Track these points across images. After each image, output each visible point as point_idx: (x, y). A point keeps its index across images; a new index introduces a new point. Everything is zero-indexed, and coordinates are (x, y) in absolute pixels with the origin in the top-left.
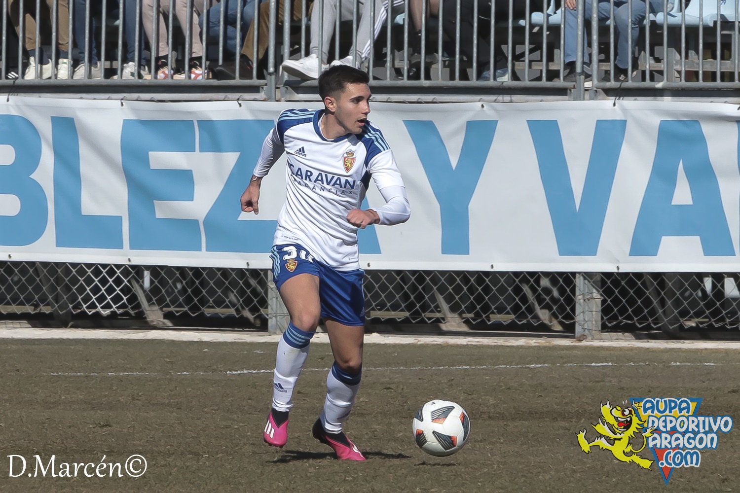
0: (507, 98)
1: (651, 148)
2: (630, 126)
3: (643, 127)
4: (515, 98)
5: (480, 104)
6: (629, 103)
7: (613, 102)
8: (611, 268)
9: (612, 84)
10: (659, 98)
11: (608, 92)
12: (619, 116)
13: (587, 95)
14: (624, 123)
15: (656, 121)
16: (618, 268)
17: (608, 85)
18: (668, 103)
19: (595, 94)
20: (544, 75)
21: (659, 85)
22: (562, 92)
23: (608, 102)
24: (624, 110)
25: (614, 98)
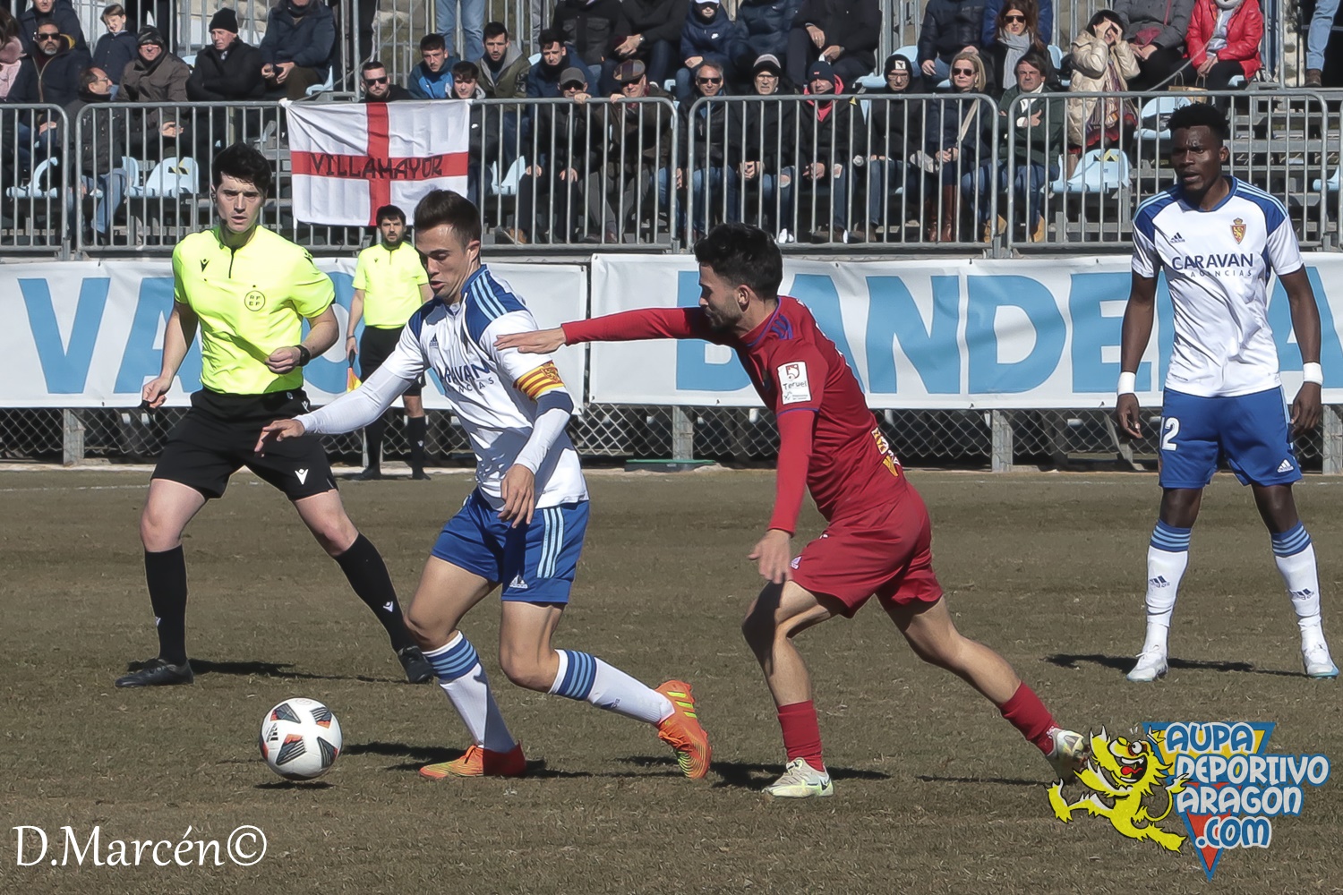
1: (132, 302)
2: (113, 283)
3: (126, 283)
4: (5, 259)
6: (113, 263)
7: (98, 263)
8: (97, 404)
9: (95, 247)
10: (138, 259)
11: (92, 254)
12: (104, 275)
13: (73, 256)
14: (109, 279)
15: (138, 279)
16: (103, 404)
18: (146, 262)
19: (81, 257)
20: (31, 240)
21: (140, 248)
22: (50, 254)
23: (94, 262)
24: (108, 269)
25: (98, 259)
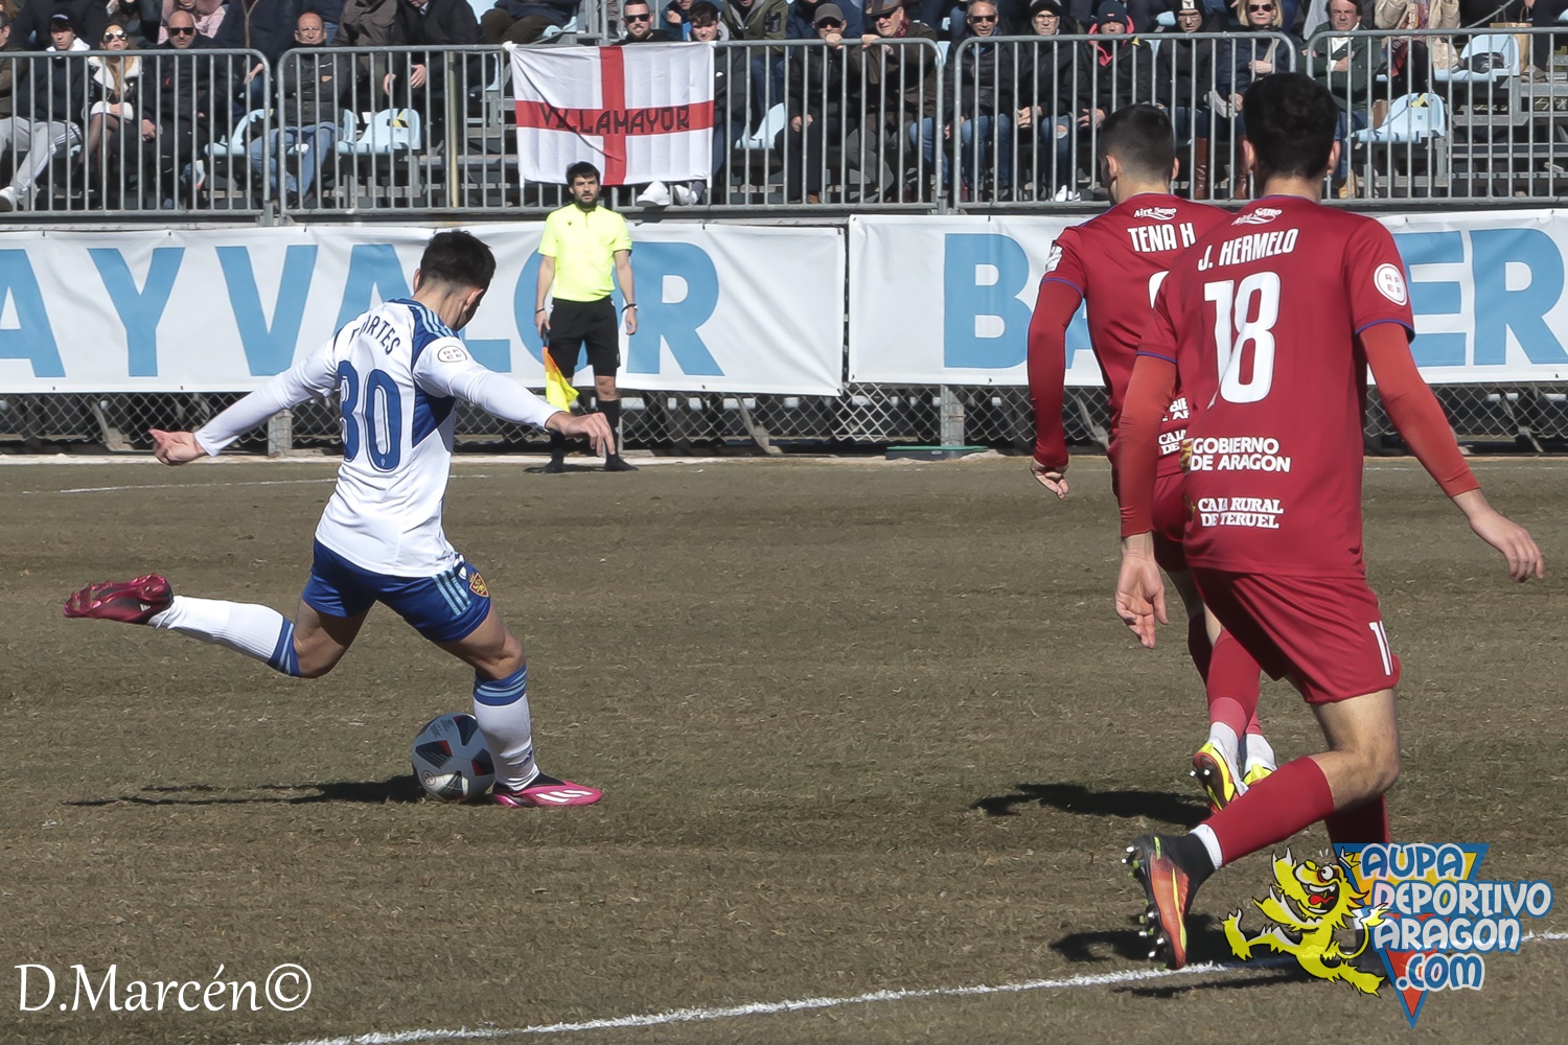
0: (192, 225)
1: (343, 272)
2: (321, 251)
3: (331, 248)
4: (200, 225)
5: (167, 231)
6: (320, 229)
7: (303, 228)
9: (301, 211)
10: (348, 223)
11: (297, 219)
12: (311, 242)
13: (276, 221)
14: (316, 247)
15: (348, 246)
17: (297, 212)
18: (358, 228)
19: (285, 222)
20: (230, 203)
21: (350, 211)
22: (250, 219)
23: (299, 228)
24: (315, 236)
25: (304, 225)
